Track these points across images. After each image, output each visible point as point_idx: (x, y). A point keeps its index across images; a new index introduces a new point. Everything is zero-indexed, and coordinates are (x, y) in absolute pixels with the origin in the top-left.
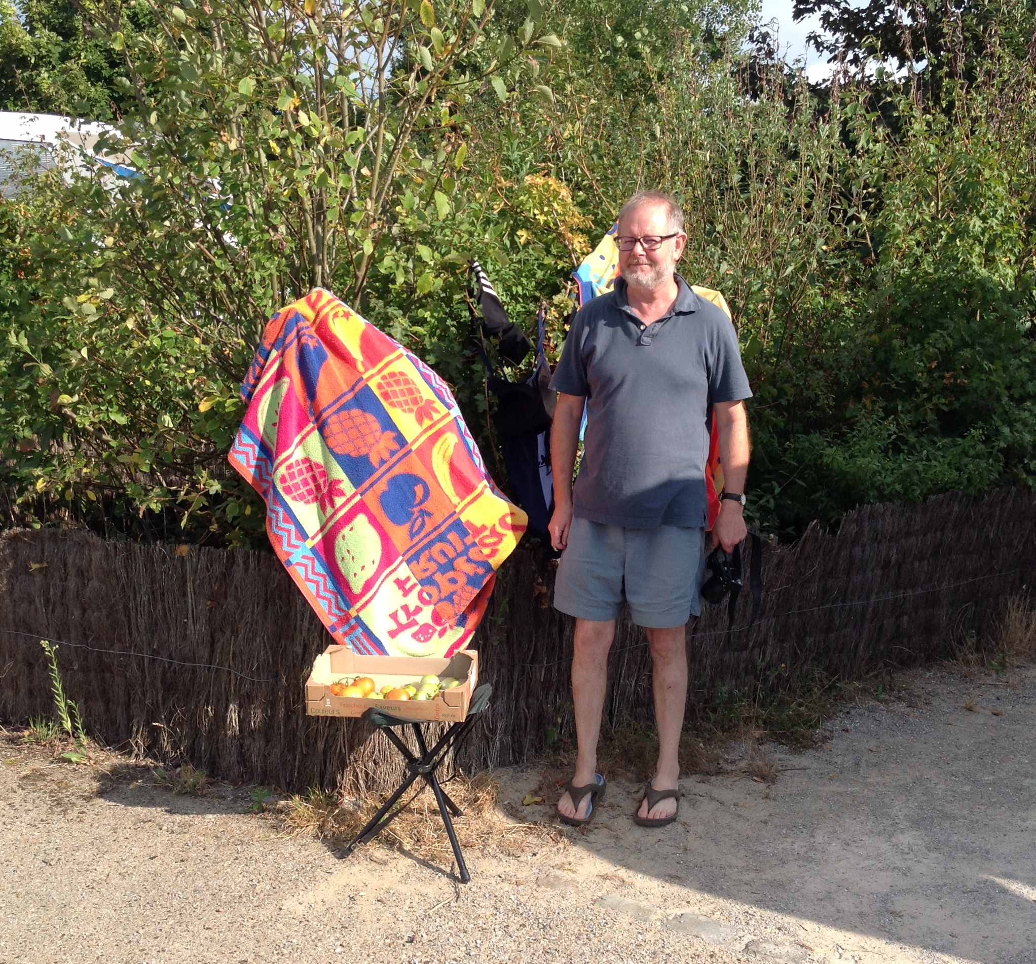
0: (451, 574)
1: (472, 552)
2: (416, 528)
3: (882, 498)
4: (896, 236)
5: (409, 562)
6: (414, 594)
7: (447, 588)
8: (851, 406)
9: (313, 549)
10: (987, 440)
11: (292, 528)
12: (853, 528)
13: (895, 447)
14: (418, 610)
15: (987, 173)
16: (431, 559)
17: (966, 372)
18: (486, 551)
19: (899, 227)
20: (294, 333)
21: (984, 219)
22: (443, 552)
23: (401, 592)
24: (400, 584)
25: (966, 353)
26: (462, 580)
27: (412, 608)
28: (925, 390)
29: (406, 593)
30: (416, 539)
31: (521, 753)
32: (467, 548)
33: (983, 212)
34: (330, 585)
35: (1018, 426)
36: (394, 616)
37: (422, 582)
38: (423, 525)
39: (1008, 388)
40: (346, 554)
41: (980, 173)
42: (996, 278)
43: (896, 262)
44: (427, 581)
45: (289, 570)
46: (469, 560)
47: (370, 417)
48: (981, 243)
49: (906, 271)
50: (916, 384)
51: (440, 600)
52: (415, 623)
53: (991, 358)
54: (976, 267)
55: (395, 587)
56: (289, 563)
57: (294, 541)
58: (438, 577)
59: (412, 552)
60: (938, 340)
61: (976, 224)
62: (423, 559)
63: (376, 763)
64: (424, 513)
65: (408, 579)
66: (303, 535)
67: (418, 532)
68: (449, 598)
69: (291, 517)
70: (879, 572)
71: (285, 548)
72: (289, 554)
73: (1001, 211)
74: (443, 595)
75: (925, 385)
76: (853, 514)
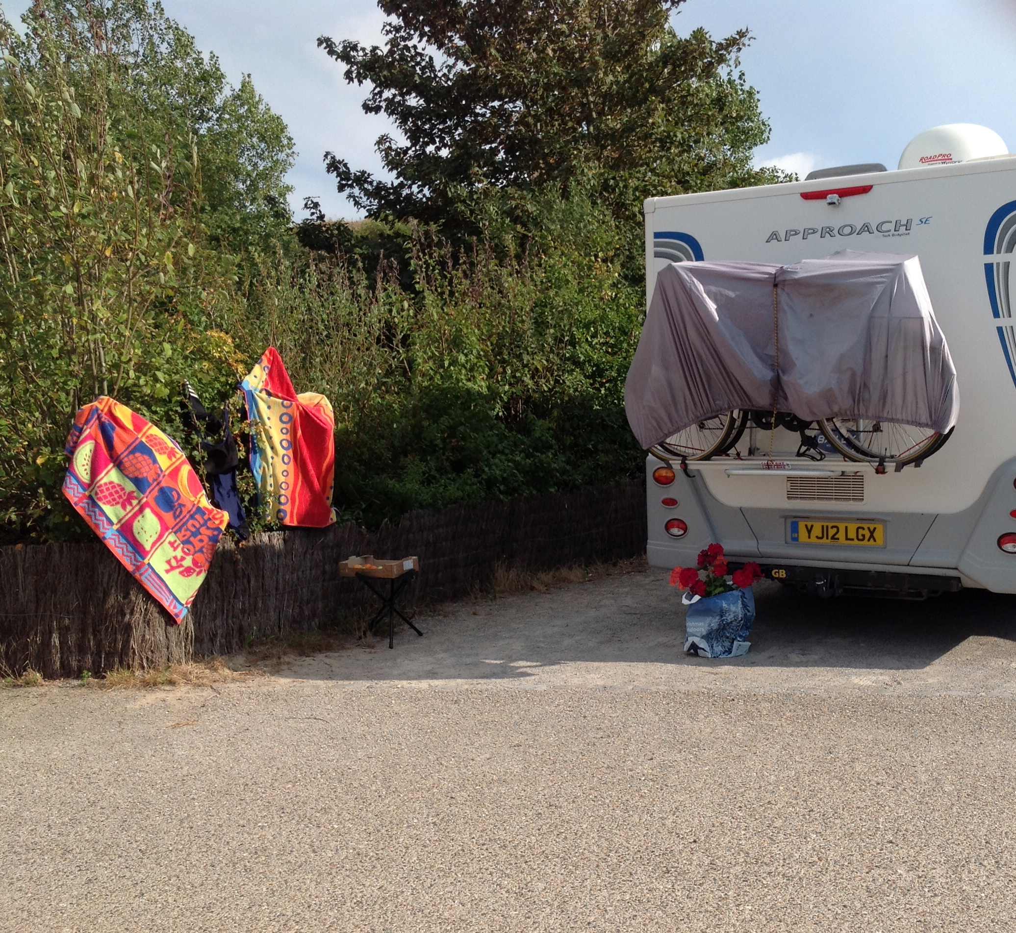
0: (199, 537)
1: (209, 524)
2: (178, 513)
3: (421, 506)
4: (419, 364)
5: (175, 533)
6: (180, 549)
7: (198, 545)
8: (402, 459)
9: (117, 530)
10: (477, 476)
11: (104, 519)
12: (407, 523)
13: (428, 480)
14: (183, 559)
15: (465, 330)
16: (187, 529)
17: (464, 439)
18: (217, 522)
19: (420, 361)
20: (96, 416)
21: (466, 355)
22: (194, 526)
23: (172, 549)
24: (172, 544)
25: (461, 428)
26: (206, 539)
27: (179, 558)
28: (441, 449)
29: (175, 549)
30: (178, 520)
31: (232, 648)
32: (206, 522)
33: (466, 351)
34: (130, 549)
35: (494, 467)
36: (169, 562)
37: (183, 542)
38: (181, 512)
39: (488, 447)
40: (141, 531)
41: (461, 330)
42: (476, 387)
43: (420, 378)
44: (186, 542)
45: (106, 542)
46: (208, 528)
47: (146, 457)
48: (465, 368)
49: (426, 384)
50: (436, 445)
51: (195, 552)
52: (181, 566)
53: (475, 430)
54: (464, 381)
55: (169, 546)
56: (104, 538)
57: (106, 526)
58: (192, 539)
59: (177, 527)
60: (445, 421)
61: (462, 358)
62: (183, 530)
63: (152, 652)
64: (181, 505)
65: (175, 541)
66: (110, 522)
67: (179, 516)
68: (201, 550)
69: (103, 512)
70: (424, 548)
71: (102, 530)
72: (104, 533)
73: (475, 352)
74: (197, 549)
75: (441, 446)
76: (407, 515)
